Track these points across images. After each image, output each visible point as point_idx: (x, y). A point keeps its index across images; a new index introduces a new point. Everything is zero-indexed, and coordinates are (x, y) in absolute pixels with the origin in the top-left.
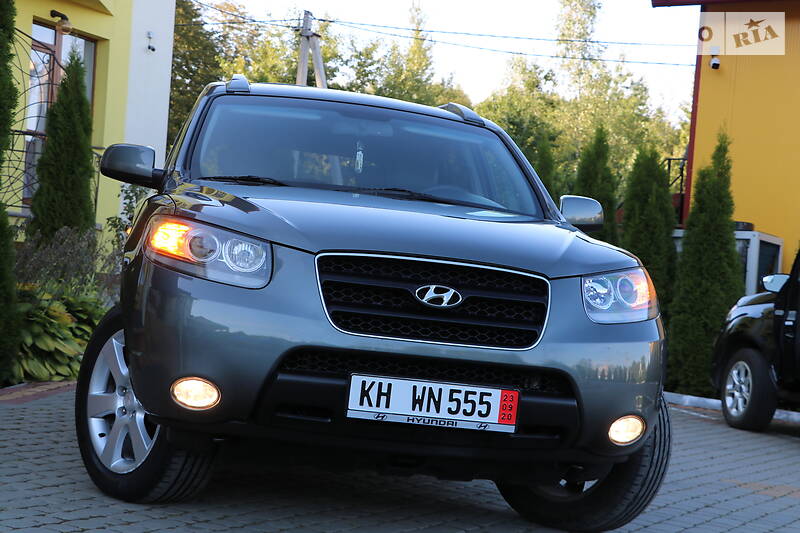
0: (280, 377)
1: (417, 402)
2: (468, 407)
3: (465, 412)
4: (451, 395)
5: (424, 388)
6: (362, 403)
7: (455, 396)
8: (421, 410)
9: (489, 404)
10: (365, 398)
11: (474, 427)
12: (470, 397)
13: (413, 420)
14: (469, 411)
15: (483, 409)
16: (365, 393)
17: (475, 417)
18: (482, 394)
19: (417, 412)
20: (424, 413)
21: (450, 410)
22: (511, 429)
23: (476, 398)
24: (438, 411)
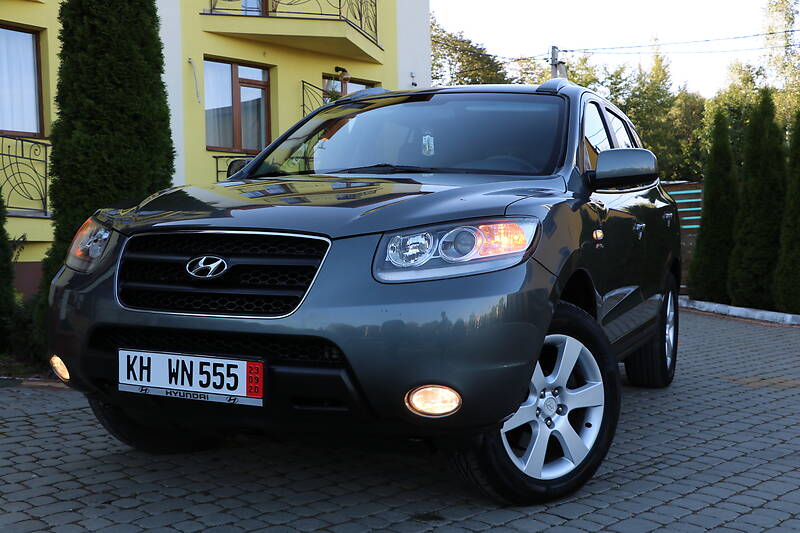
1: (173, 375)
2: (217, 380)
3: (215, 385)
4: (201, 368)
5: (178, 361)
6: (129, 377)
7: (205, 368)
8: (176, 383)
9: (236, 377)
10: (131, 372)
11: (224, 400)
12: (219, 370)
13: (171, 393)
14: (218, 384)
15: (231, 381)
16: (130, 368)
17: (224, 390)
19: (173, 386)
20: (179, 387)
21: (201, 382)
22: (259, 403)
23: (223, 370)
24: (191, 385)
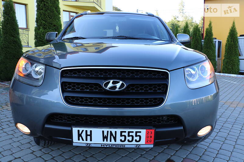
0: (46, 126)
1: (105, 138)
3: (129, 141)
4: (121, 134)
5: (108, 132)
6: (79, 140)
7: (123, 134)
8: (107, 141)
9: (140, 137)
10: (80, 137)
11: (134, 146)
12: (131, 134)
13: (104, 145)
14: (130, 140)
15: (138, 138)
16: (80, 135)
17: (134, 142)
18: (136, 132)
19: (105, 142)
20: (109, 142)
21: (121, 140)
22: (152, 146)
24: (115, 141)
